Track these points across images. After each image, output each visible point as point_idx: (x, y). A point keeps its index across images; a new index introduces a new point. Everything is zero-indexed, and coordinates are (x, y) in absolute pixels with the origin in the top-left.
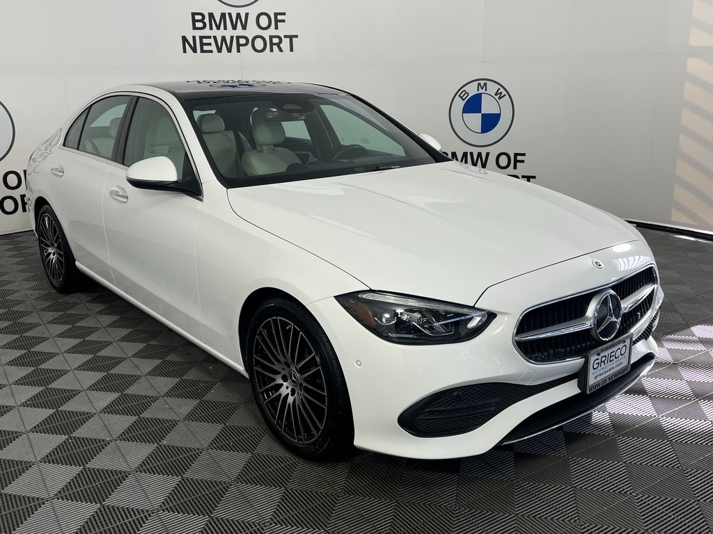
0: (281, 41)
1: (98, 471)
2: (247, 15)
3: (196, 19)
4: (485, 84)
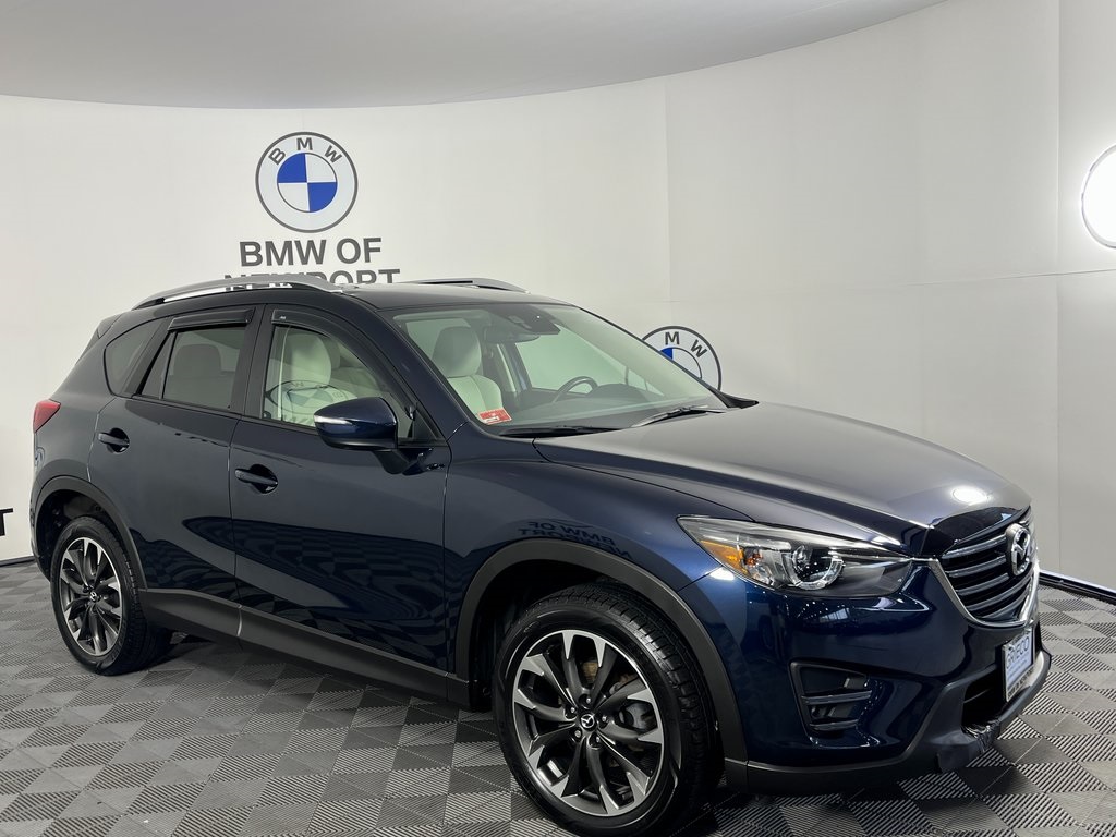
0: (374, 278)
2: (323, 243)
3: (248, 251)
4: (677, 334)
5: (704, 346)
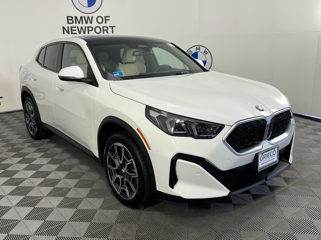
0: (108, 29)
1: (15, 236)
2: (92, 17)
3: (69, 19)
4: (199, 48)
5: (208, 51)
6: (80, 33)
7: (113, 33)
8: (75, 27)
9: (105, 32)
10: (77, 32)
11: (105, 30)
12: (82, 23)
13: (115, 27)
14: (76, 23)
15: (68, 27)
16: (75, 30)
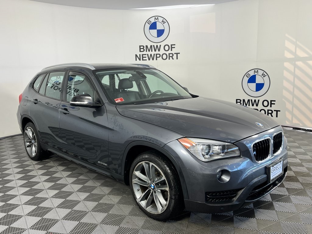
0: (173, 55)
2: (160, 46)
3: (141, 48)
4: (257, 71)
5: (266, 74)
6: (149, 59)
7: (177, 59)
8: (146, 55)
9: (171, 58)
10: (147, 58)
11: (171, 57)
12: (152, 51)
13: (179, 53)
14: (146, 51)
15: (140, 55)
16: (146, 57)
